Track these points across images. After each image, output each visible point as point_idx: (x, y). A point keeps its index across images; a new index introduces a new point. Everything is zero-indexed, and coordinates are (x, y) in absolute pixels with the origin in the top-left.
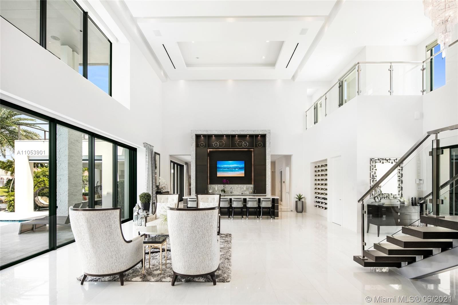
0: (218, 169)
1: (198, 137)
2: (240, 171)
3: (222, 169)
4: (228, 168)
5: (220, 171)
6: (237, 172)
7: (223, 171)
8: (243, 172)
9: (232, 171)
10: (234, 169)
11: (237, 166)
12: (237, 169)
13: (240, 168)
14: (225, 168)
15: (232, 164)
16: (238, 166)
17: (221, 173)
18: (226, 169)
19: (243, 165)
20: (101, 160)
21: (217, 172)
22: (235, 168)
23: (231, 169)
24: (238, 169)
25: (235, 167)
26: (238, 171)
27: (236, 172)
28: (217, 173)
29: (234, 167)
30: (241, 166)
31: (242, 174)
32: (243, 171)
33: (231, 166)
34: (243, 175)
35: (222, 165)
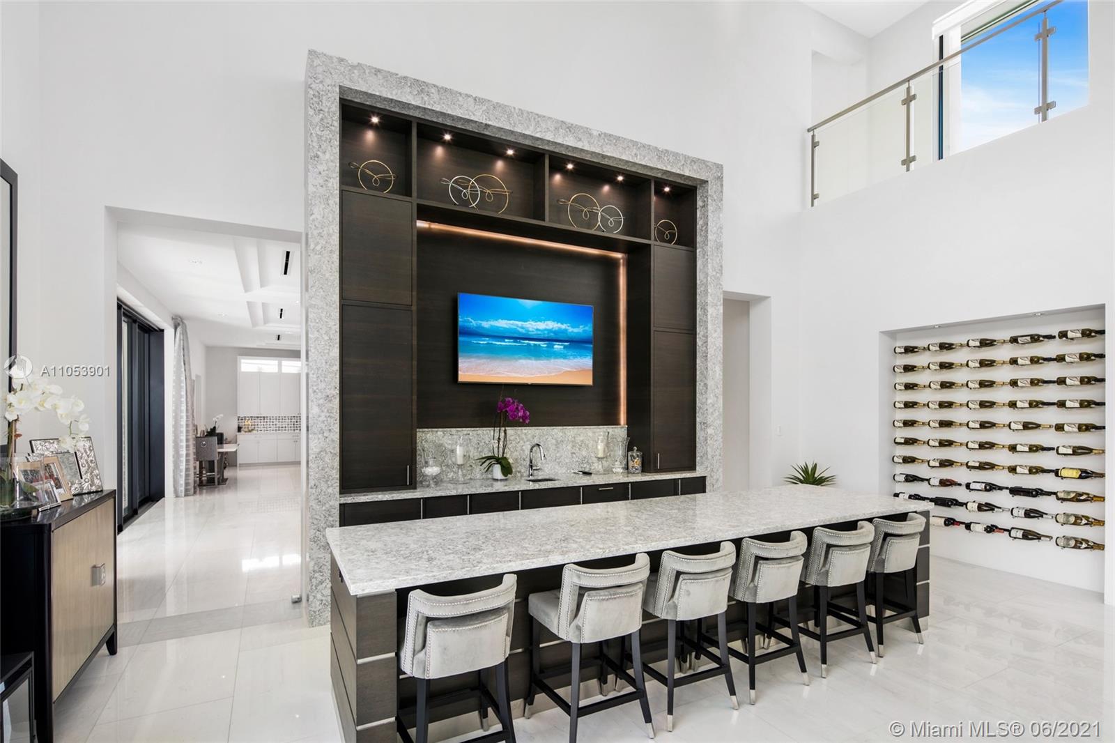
0: (461, 339)
2: (575, 357)
3: (484, 341)
4: (515, 339)
5: (476, 350)
6: (561, 361)
7: (492, 352)
9: (535, 353)
10: (543, 345)
12: (558, 347)
13: (575, 343)
14: (503, 338)
17: (482, 361)
18: (507, 343)
21: (460, 354)
22: (551, 340)
23: (532, 342)
27: (552, 360)
28: (460, 361)
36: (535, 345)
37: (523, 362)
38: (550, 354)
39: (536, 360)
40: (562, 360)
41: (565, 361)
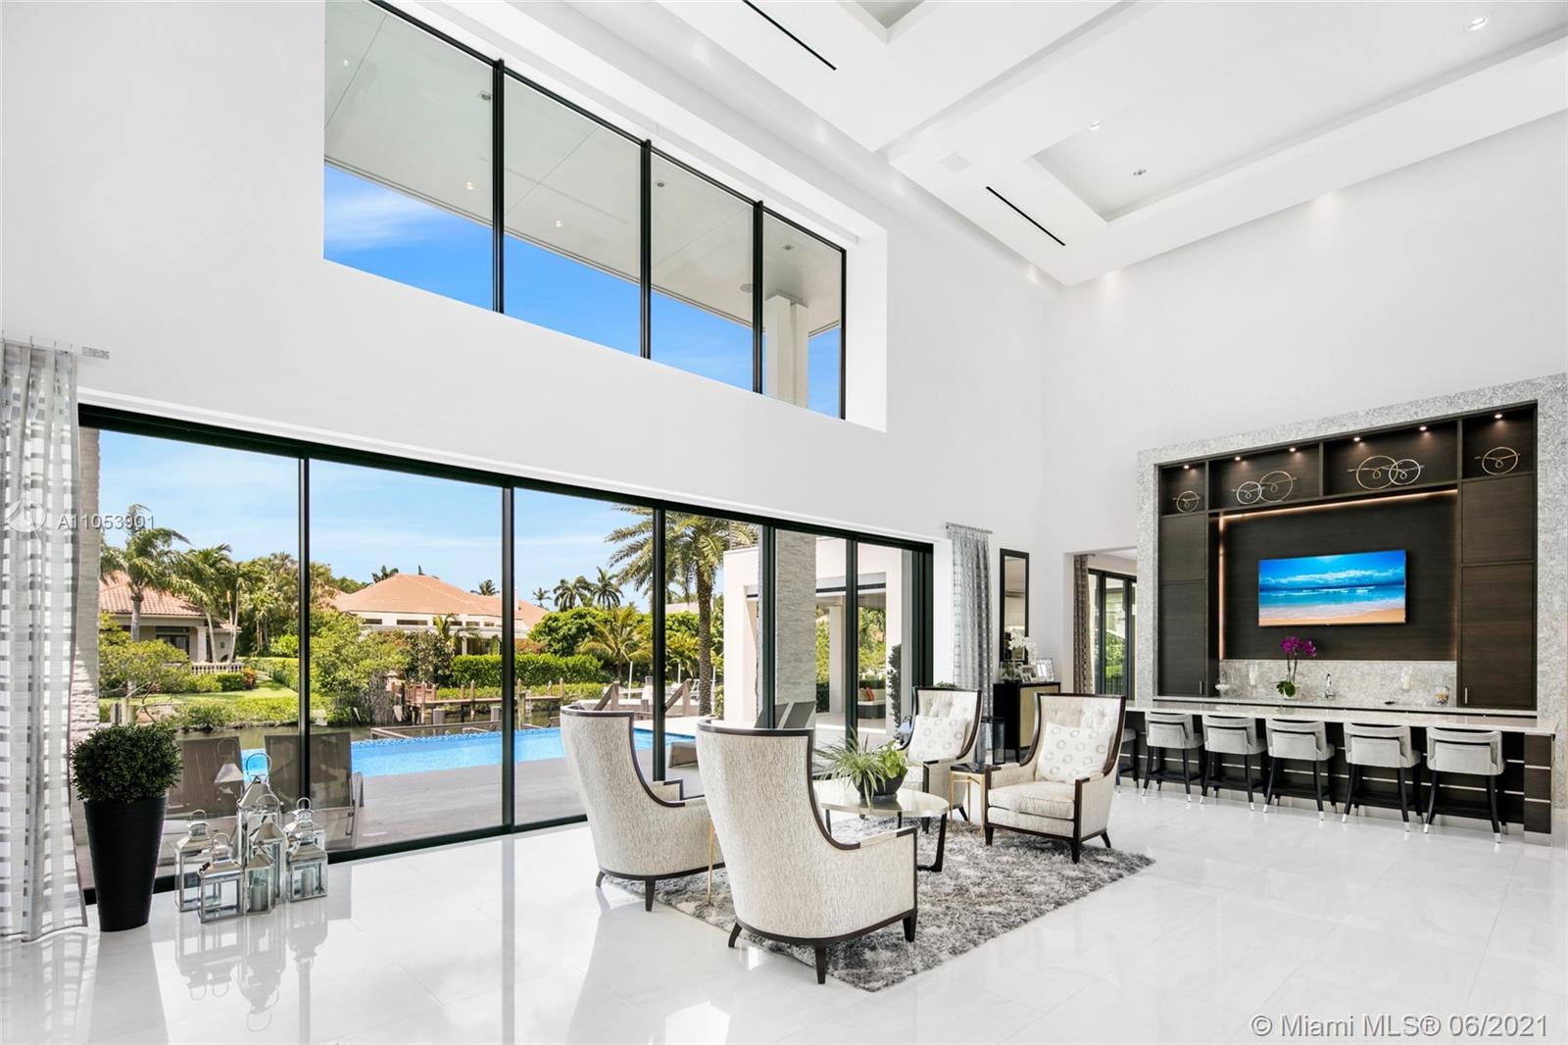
0: (1261, 594)
1: (1169, 475)
4: (1313, 589)
8: (1400, 601)
9: (1336, 599)
11: (1364, 577)
12: (1360, 591)
13: (1383, 587)
14: (1300, 589)
15: (1335, 569)
16: (1371, 576)
18: (1305, 593)
19: (1400, 571)
20: (883, 586)
22: (1352, 586)
24: (1370, 591)
25: (1354, 582)
26: (1369, 599)
27: (1355, 603)
29: (1347, 582)
30: (1384, 574)
31: (1394, 610)
32: (1397, 596)
33: (1331, 577)
34: (1401, 618)
35: (1286, 577)
36: (1335, 592)
37: (1322, 607)
38: (1350, 599)
39: (1336, 604)
40: (1366, 602)
41: (1370, 603)
